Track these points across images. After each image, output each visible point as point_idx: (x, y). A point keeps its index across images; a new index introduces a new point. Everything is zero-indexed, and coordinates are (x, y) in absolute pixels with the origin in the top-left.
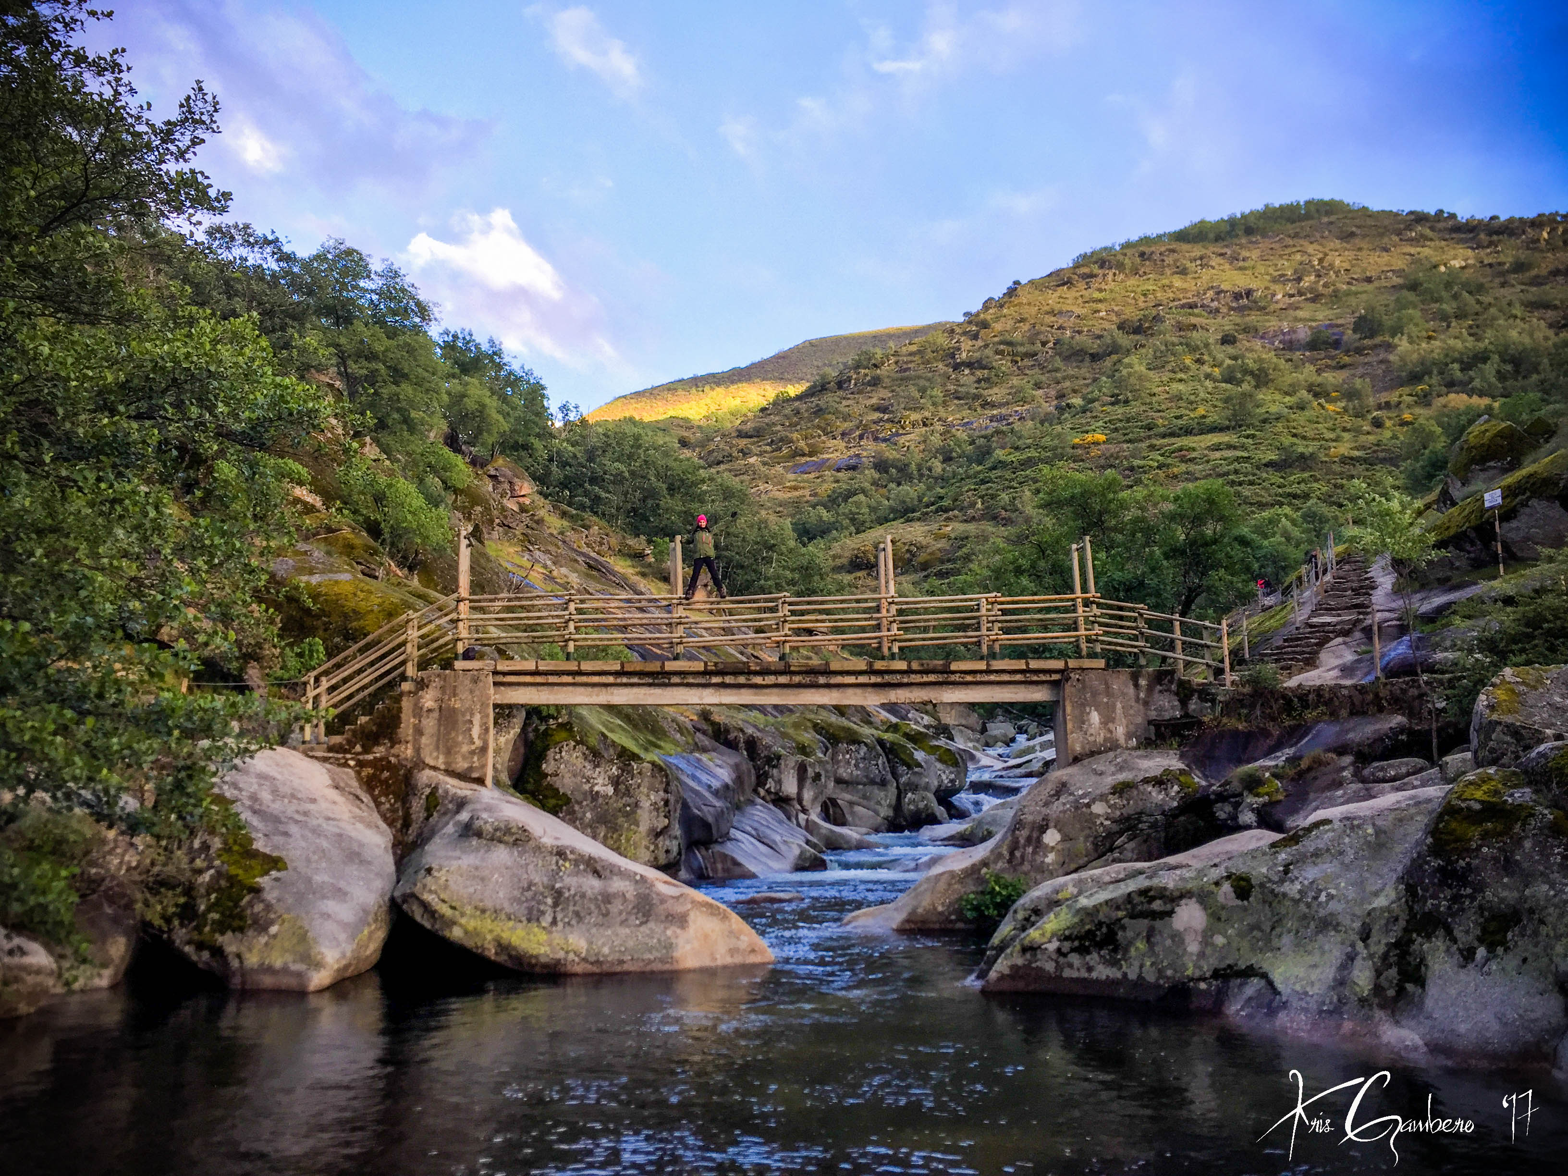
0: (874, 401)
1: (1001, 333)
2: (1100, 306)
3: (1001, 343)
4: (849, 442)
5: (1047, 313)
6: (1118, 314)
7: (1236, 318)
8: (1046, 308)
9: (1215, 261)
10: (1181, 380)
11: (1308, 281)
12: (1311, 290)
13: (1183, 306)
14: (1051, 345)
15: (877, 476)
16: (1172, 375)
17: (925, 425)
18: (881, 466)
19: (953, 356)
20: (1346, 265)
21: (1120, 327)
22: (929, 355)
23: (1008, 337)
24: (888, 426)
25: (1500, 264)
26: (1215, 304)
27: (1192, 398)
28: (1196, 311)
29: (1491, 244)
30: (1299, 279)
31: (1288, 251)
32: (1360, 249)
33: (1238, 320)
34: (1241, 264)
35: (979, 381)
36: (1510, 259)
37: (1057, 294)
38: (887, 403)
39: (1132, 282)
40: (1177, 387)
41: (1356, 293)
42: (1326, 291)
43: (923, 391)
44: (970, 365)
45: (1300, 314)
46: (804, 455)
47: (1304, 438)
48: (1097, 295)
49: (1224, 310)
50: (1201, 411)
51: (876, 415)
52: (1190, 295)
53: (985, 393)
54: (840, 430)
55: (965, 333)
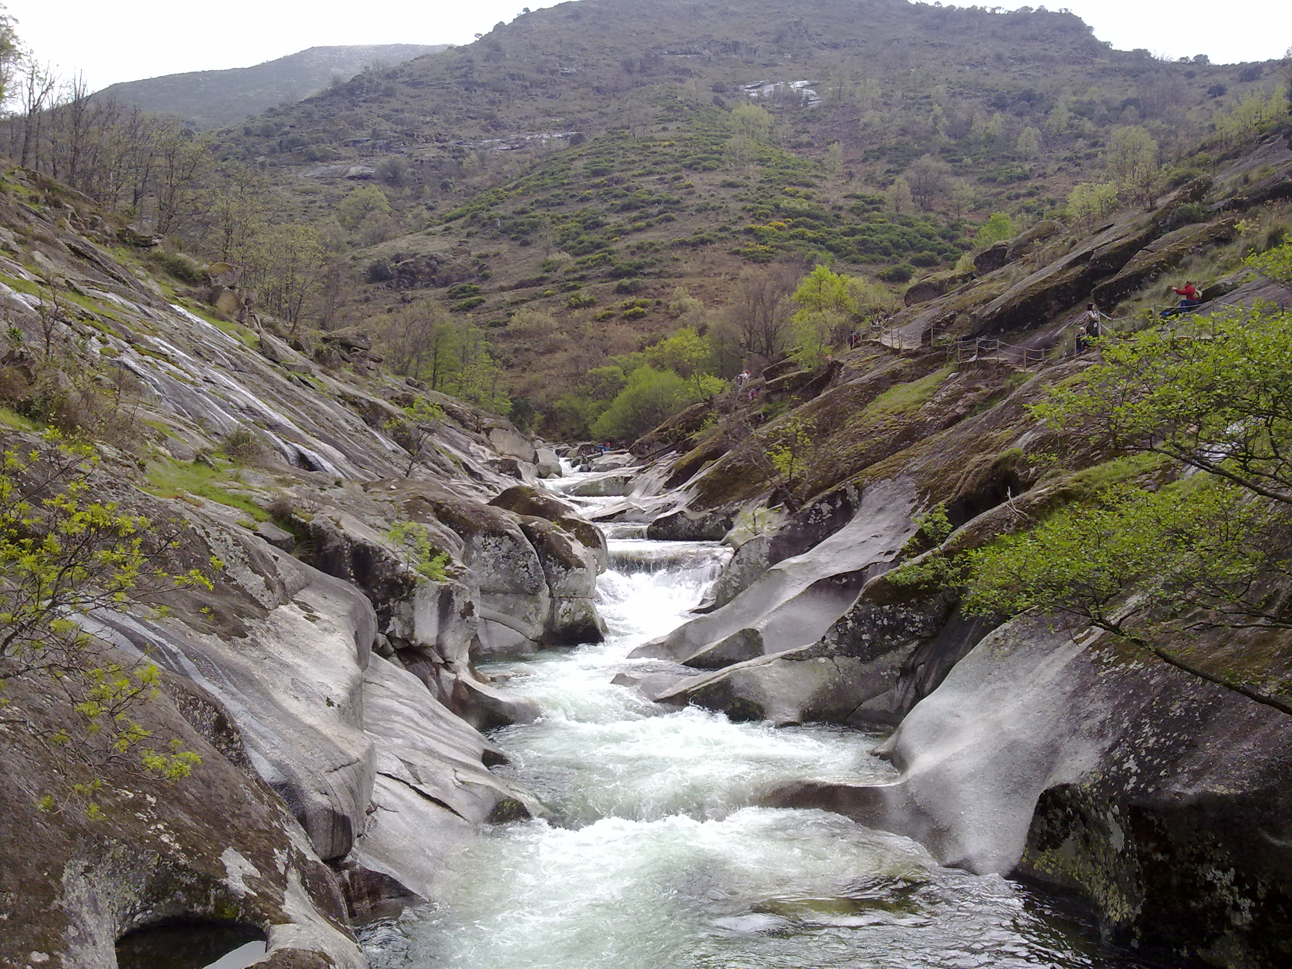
4: (361, 150)
5: (556, 43)
6: (621, 52)
8: (556, 38)
11: (787, 40)
12: (788, 49)
19: (465, 75)
24: (401, 138)
28: (691, 57)
32: (829, 17)
33: (726, 70)
38: (400, 115)
42: (801, 53)
44: (481, 85)
46: (315, 159)
49: (715, 59)
51: (389, 126)
54: (352, 137)
55: (477, 53)
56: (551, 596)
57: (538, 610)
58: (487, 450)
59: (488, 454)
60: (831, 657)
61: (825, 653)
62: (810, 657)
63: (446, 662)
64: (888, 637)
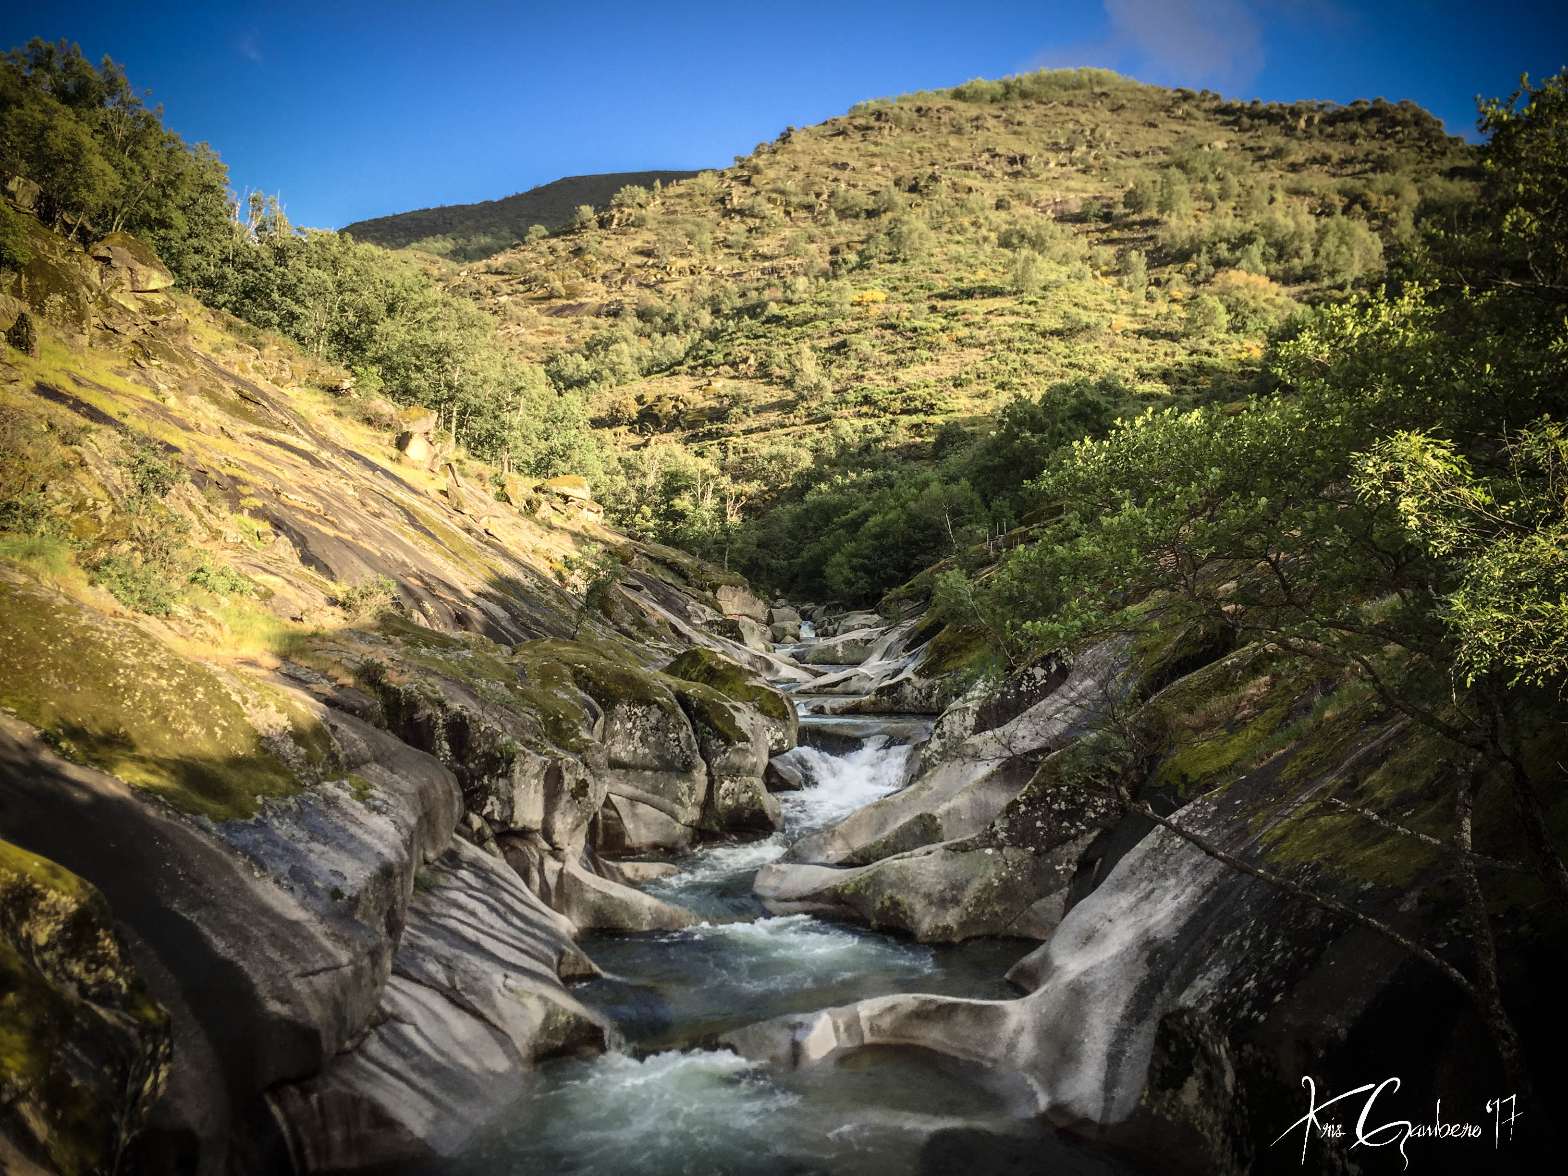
0: (638, 243)
1: (774, 181)
2: (875, 160)
3: (775, 191)
4: (610, 286)
5: (822, 163)
6: (894, 171)
7: (1011, 183)
8: (822, 158)
9: (991, 123)
10: (958, 242)
11: (1080, 150)
12: (1083, 160)
13: (958, 167)
14: (825, 197)
15: (640, 324)
16: (949, 236)
17: (692, 273)
18: (644, 315)
19: (722, 201)
20: (1117, 138)
21: (897, 183)
22: (698, 199)
23: (780, 185)
24: (653, 271)
25: (1261, 148)
26: (990, 167)
27: (972, 261)
28: (972, 173)
29: (1252, 127)
30: (1071, 149)
31: (1061, 119)
32: (1130, 123)
33: (1012, 185)
34: (1016, 128)
35: (750, 231)
36: (1269, 144)
37: (832, 144)
38: (651, 246)
39: (908, 137)
40: (953, 249)
41: (1125, 168)
42: (1096, 163)
43: (690, 236)
44: (741, 212)
45: (1072, 184)
46: (560, 297)
47: (1085, 308)
48: (872, 148)
49: (999, 174)
50: (981, 274)
51: (640, 260)
52: (965, 155)
53: (756, 243)
54: (601, 272)
55: (735, 178)
56: (709, 774)
57: (691, 789)
58: (708, 610)
59: (709, 614)
60: (1000, 847)
61: (994, 843)
62: (977, 847)
63: (555, 849)
64: (1065, 824)
